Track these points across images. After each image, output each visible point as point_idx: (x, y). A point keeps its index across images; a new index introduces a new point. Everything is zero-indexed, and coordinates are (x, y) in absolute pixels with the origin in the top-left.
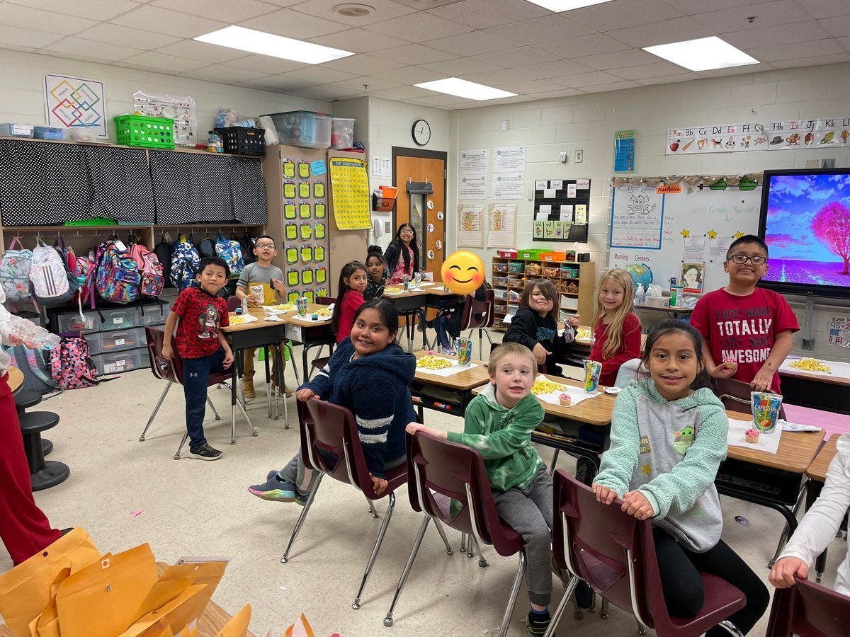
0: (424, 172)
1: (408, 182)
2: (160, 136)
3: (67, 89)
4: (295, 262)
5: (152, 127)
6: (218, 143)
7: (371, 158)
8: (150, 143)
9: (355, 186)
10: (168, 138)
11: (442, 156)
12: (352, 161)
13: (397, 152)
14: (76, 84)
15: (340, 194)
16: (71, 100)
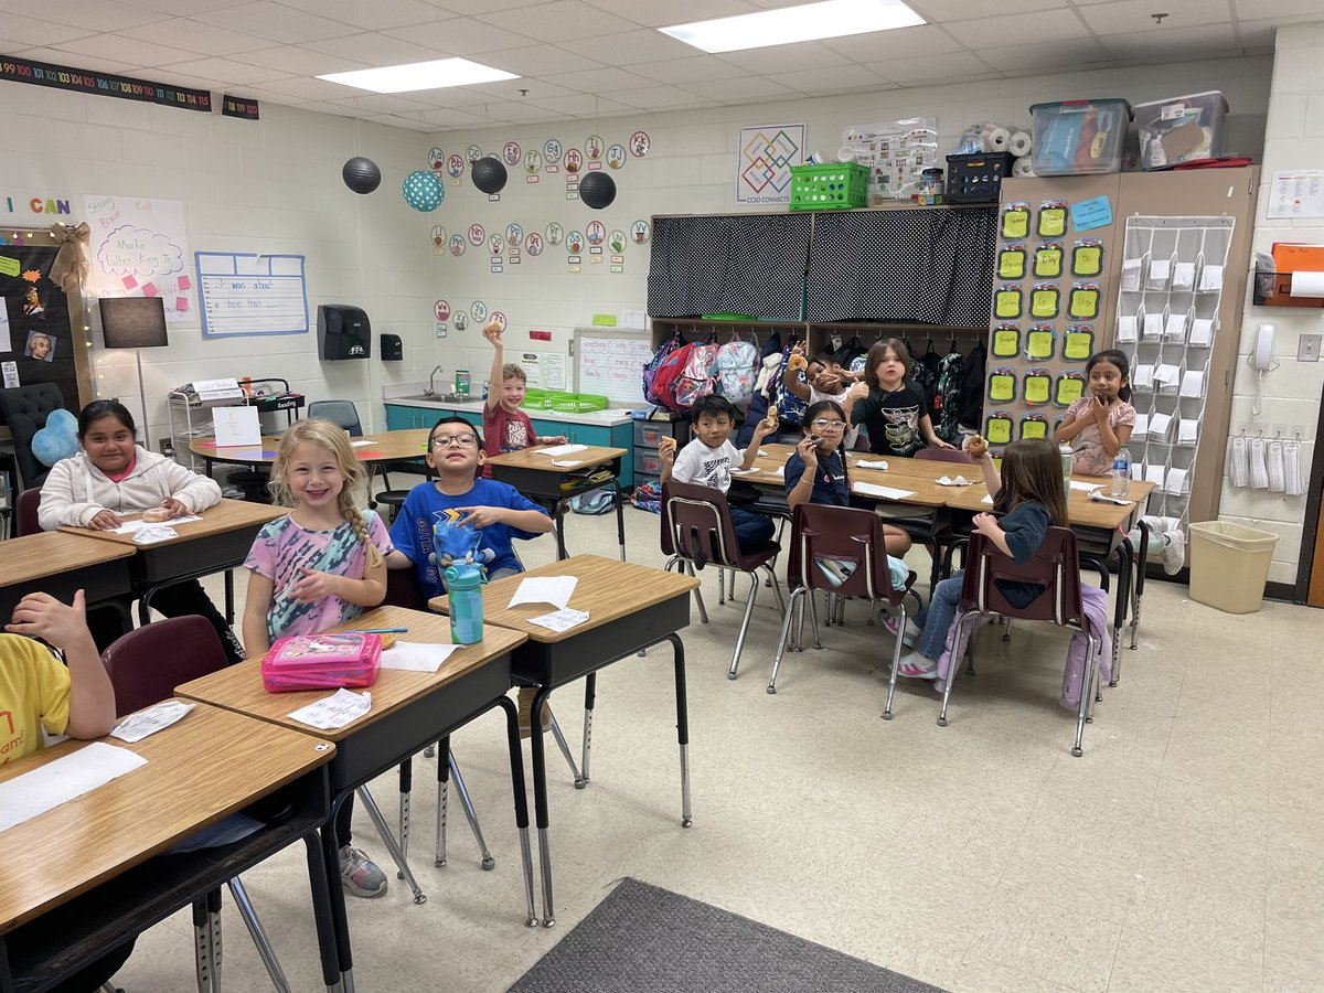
3: (761, 143)
6: (932, 189)
7: (1264, 179)
10: (836, 187)
14: (772, 134)
16: (765, 157)
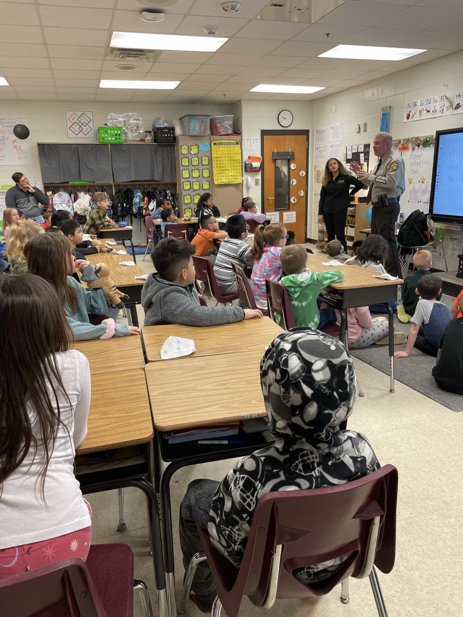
0: (288, 145)
1: (273, 152)
2: (115, 136)
3: (75, 117)
4: (190, 203)
5: (111, 132)
6: (149, 137)
7: (243, 139)
8: (110, 141)
9: (231, 157)
10: (119, 137)
11: (306, 133)
12: (228, 141)
13: (264, 133)
14: (79, 114)
15: (219, 162)
16: (78, 122)
